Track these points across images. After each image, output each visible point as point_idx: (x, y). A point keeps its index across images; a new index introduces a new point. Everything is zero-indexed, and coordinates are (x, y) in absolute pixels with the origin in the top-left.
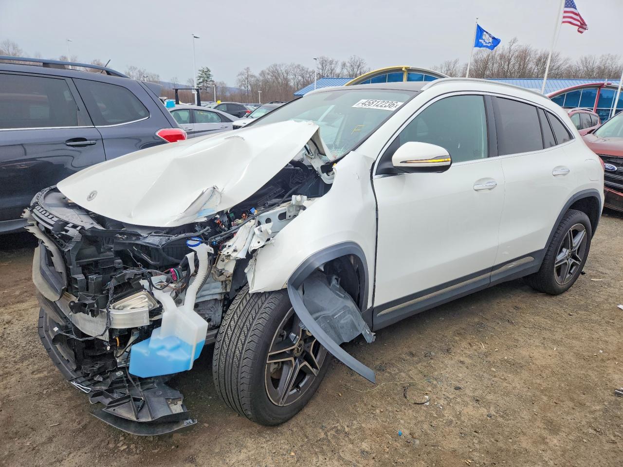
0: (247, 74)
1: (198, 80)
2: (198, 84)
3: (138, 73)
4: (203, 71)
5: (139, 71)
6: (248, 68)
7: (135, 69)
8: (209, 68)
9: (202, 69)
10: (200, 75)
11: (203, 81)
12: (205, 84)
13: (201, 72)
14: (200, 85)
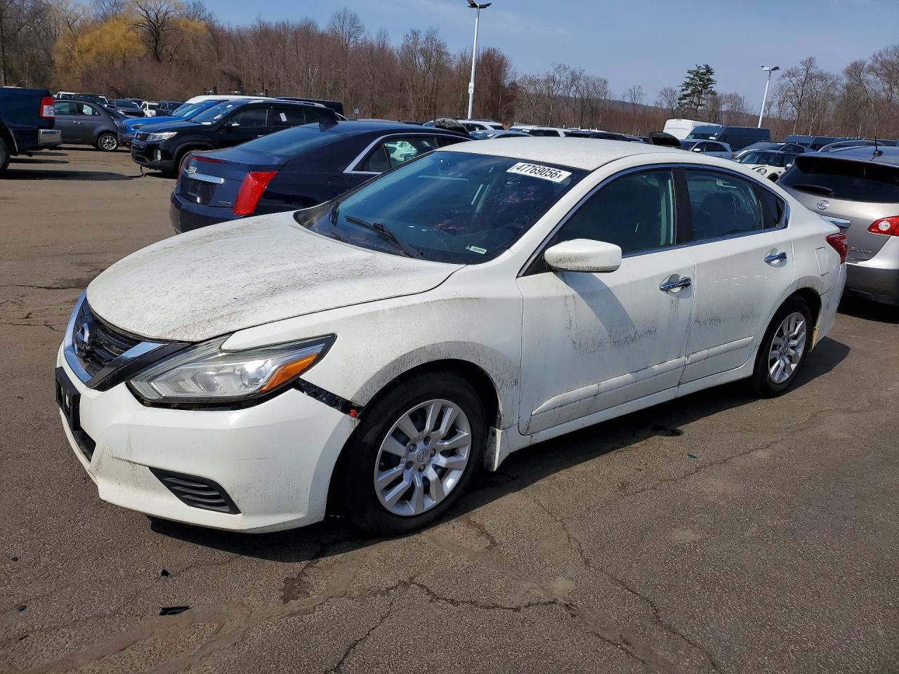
0: (805, 73)
1: (683, 90)
2: (680, 99)
3: (570, 77)
4: (698, 72)
5: (572, 73)
6: (810, 60)
7: (565, 69)
8: (711, 66)
9: (696, 69)
10: (688, 80)
11: (693, 93)
12: (696, 100)
13: (692, 76)
14: (684, 101)
